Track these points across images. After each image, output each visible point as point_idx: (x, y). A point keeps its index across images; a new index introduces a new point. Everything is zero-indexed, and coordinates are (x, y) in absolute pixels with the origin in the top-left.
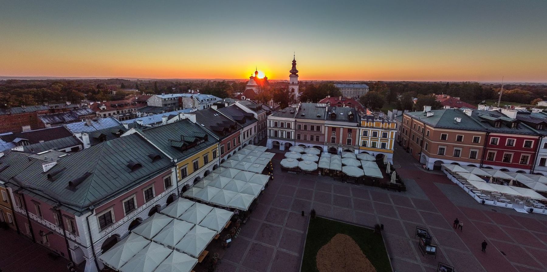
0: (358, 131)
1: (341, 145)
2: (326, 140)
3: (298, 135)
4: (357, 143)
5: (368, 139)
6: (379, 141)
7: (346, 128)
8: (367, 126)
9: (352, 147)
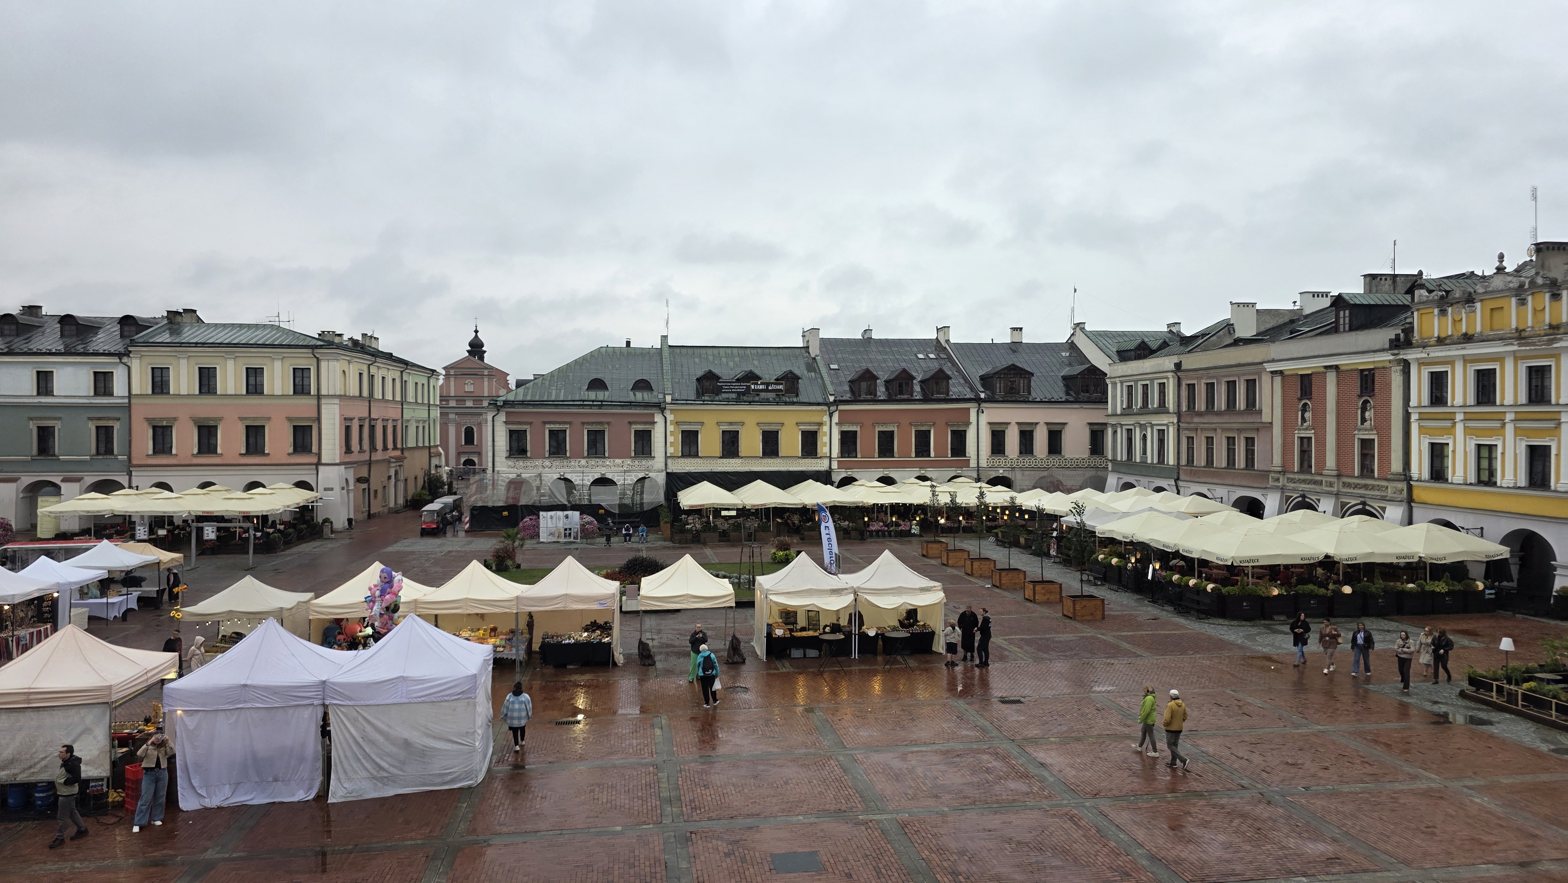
0: (1397, 379)
1: (1331, 485)
2: (1277, 459)
3: (1187, 440)
4: (1397, 464)
5: (1448, 424)
6: (1509, 429)
7: (1351, 370)
8: (1443, 335)
9: (1379, 488)
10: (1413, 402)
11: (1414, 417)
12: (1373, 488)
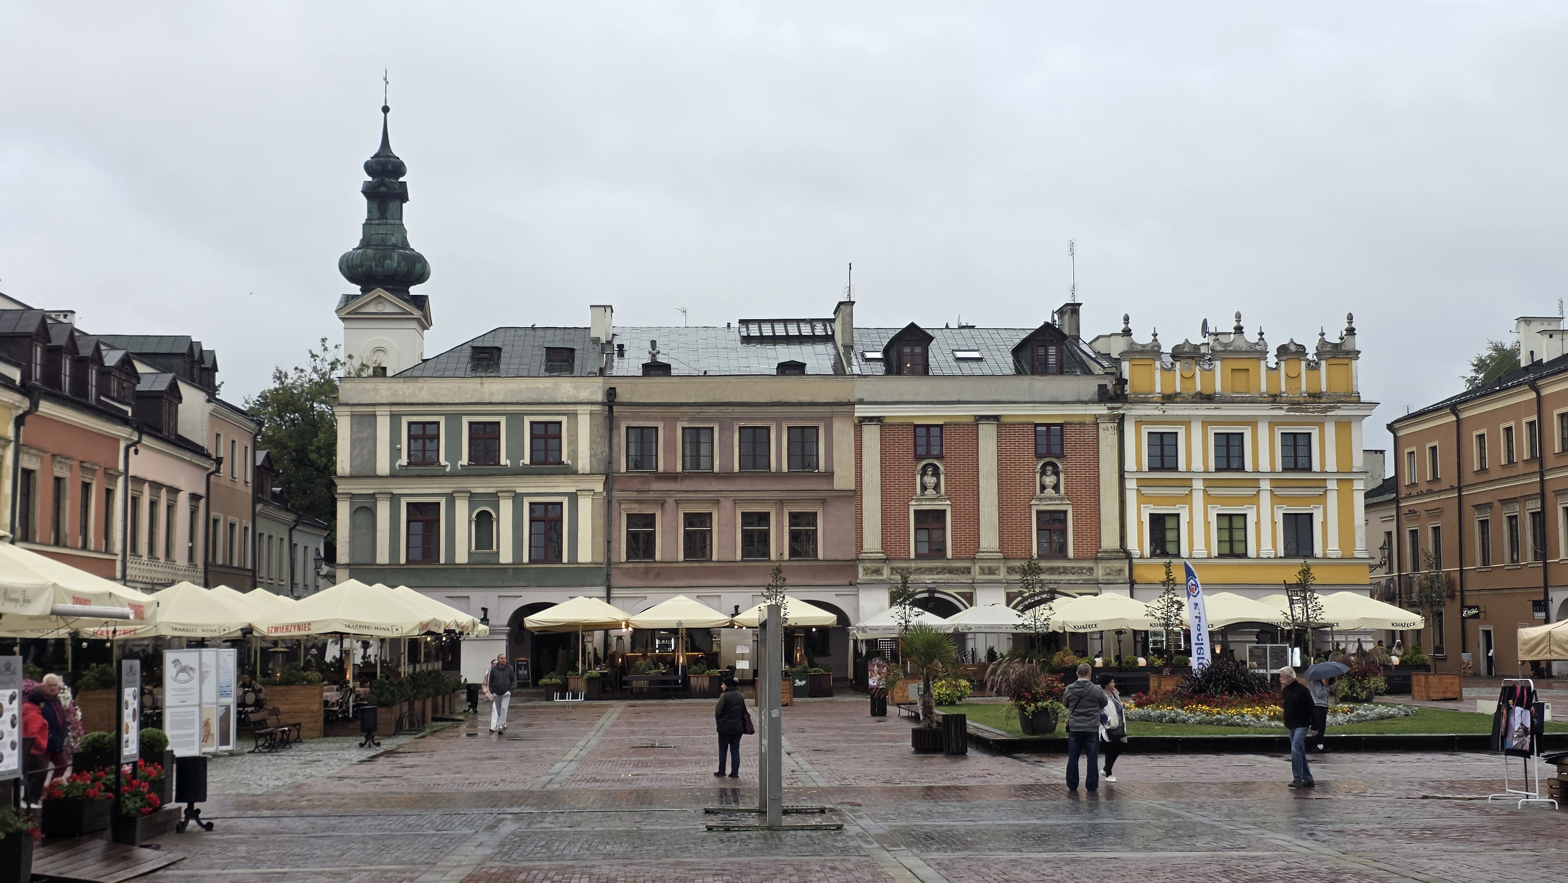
0: (1107, 437)
1: (991, 571)
2: (872, 541)
3: (632, 519)
4: (1109, 540)
5: (1186, 491)
6: (1265, 498)
7: (1023, 424)
8: (1169, 391)
9: (1080, 570)
10: (1130, 464)
11: (1131, 485)
12: (1065, 571)
